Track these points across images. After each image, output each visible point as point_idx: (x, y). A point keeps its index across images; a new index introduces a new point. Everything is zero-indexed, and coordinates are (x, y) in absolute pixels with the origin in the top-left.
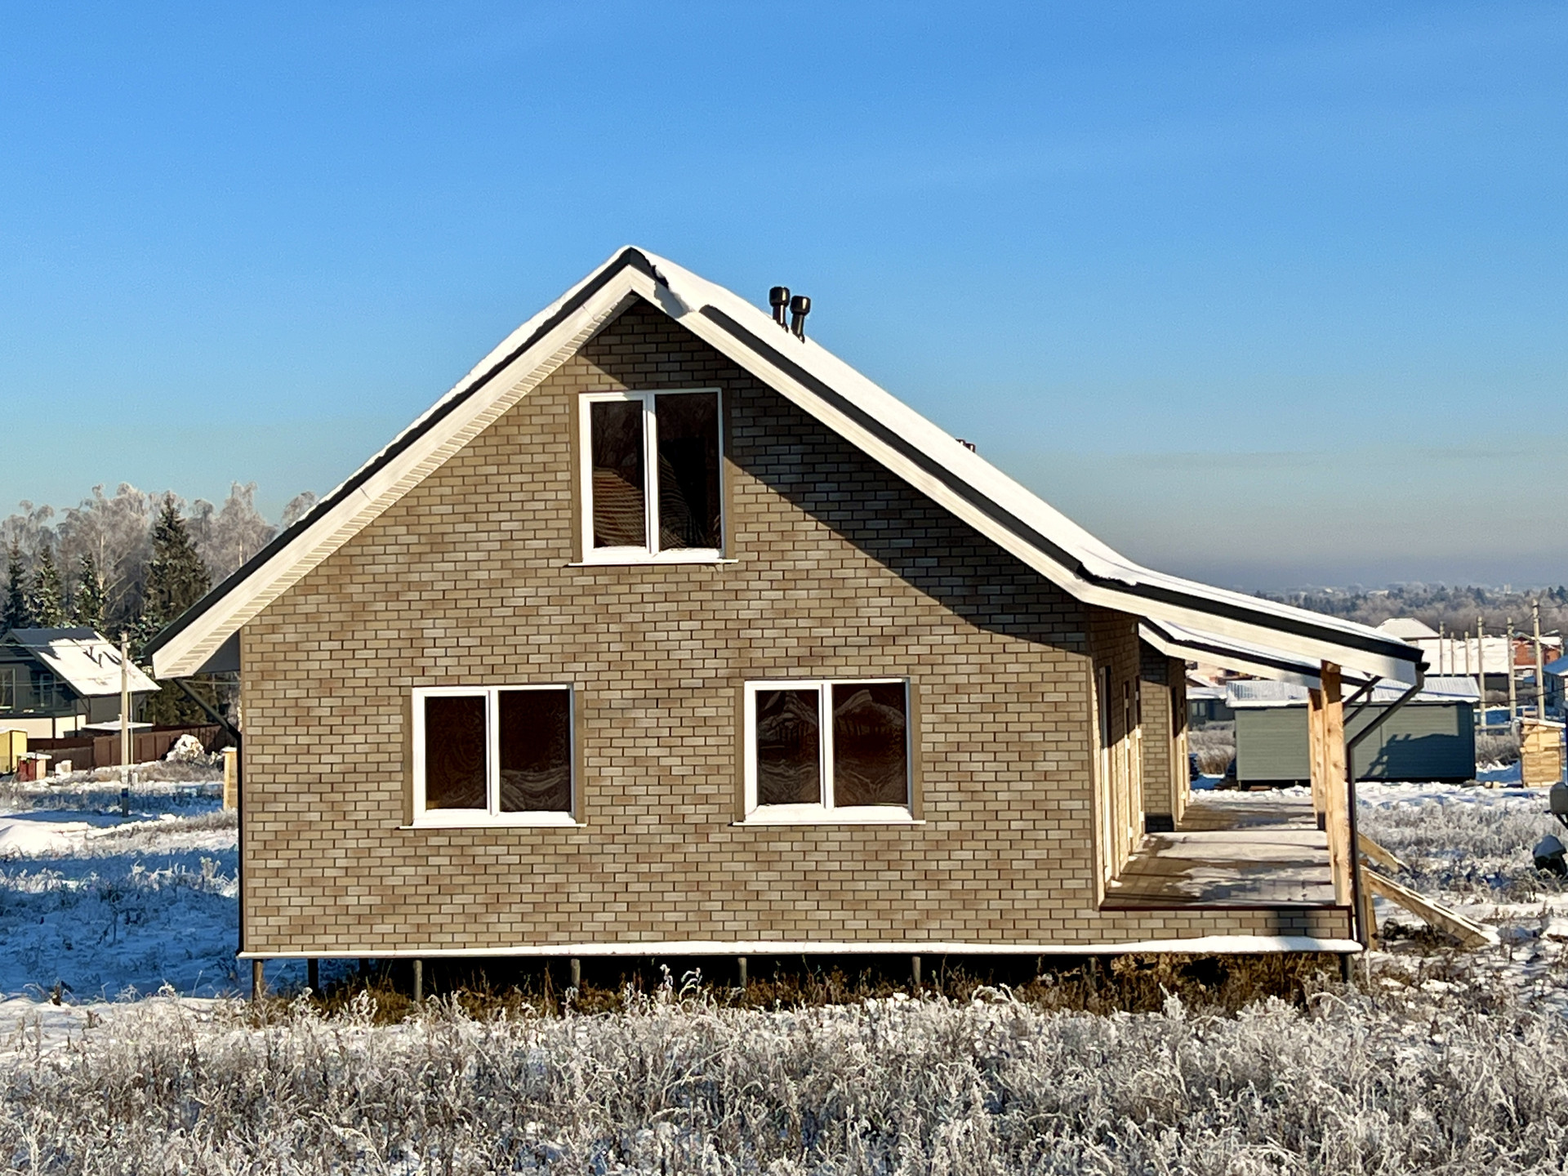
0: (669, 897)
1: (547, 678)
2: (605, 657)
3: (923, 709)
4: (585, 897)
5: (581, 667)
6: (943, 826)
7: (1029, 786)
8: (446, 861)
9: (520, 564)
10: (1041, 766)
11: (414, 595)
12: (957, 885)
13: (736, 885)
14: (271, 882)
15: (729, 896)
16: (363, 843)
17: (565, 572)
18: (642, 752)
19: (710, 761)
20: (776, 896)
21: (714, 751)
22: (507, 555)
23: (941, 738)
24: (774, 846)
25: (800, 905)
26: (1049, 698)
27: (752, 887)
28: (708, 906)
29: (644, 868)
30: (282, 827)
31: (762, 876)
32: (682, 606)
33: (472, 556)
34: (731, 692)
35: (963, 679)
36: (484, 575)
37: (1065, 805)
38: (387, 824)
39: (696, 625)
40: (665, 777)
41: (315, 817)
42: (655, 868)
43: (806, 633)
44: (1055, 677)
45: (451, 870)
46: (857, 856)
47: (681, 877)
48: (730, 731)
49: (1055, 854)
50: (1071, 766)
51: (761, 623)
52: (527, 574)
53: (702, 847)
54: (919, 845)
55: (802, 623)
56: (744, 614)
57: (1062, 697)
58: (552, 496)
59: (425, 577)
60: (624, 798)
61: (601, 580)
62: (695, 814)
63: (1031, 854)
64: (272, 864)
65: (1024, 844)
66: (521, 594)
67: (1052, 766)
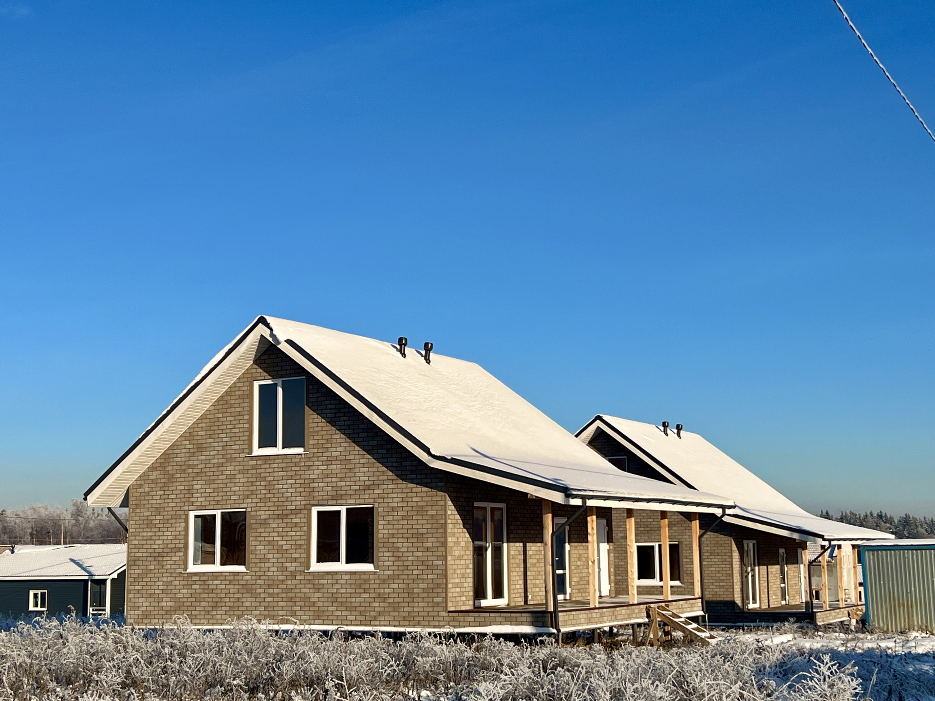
0: (281, 604)
1: (237, 506)
2: (259, 496)
3: (380, 518)
4: (248, 604)
5: (250, 501)
6: (387, 573)
7: (421, 554)
8: (198, 587)
9: (229, 456)
10: (426, 545)
11: (190, 471)
12: (391, 600)
13: (306, 599)
14: (136, 596)
15: (302, 604)
16: (169, 579)
17: (246, 459)
18: (271, 539)
19: (298, 542)
20: (320, 604)
21: (299, 538)
22: (224, 452)
23: (386, 531)
24: (322, 582)
25: (330, 609)
26: (430, 513)
27: (312, 600)
28: (295, 608)
29: (271, 591)
30: (140, 571)
31: (317, 595)
32: (289, 473)
33: (212, 453)
34: (306, 512)
35: (395, 505)
36: (215, 461)
37: (436, 563)
38: (178, 571)
39: (292, 481)
40: (280, 550)
41: (152, 567)
42: (276, 591)
43: (335, 484)
44: (432, 503)
45: (200, 591)
46: (353, 586)
47: (284, 595)
48: (305, 529)
49: (431, 586)
50: (438, 544)
51: (318, 480)
52: (231, 460)
53: (294, 582)
54: (377, 581)
55: (334, 480)
56: (312, 477)
57: (434, 513)
58: (241, 426)
59: (195, 462)
60: (264, 560)
61: (259, 462)
62: (291, 566)
63: (421, 586)
64: (137, 588)
65: (419, 581)
66: (230, 469)
67: (430, 545)
